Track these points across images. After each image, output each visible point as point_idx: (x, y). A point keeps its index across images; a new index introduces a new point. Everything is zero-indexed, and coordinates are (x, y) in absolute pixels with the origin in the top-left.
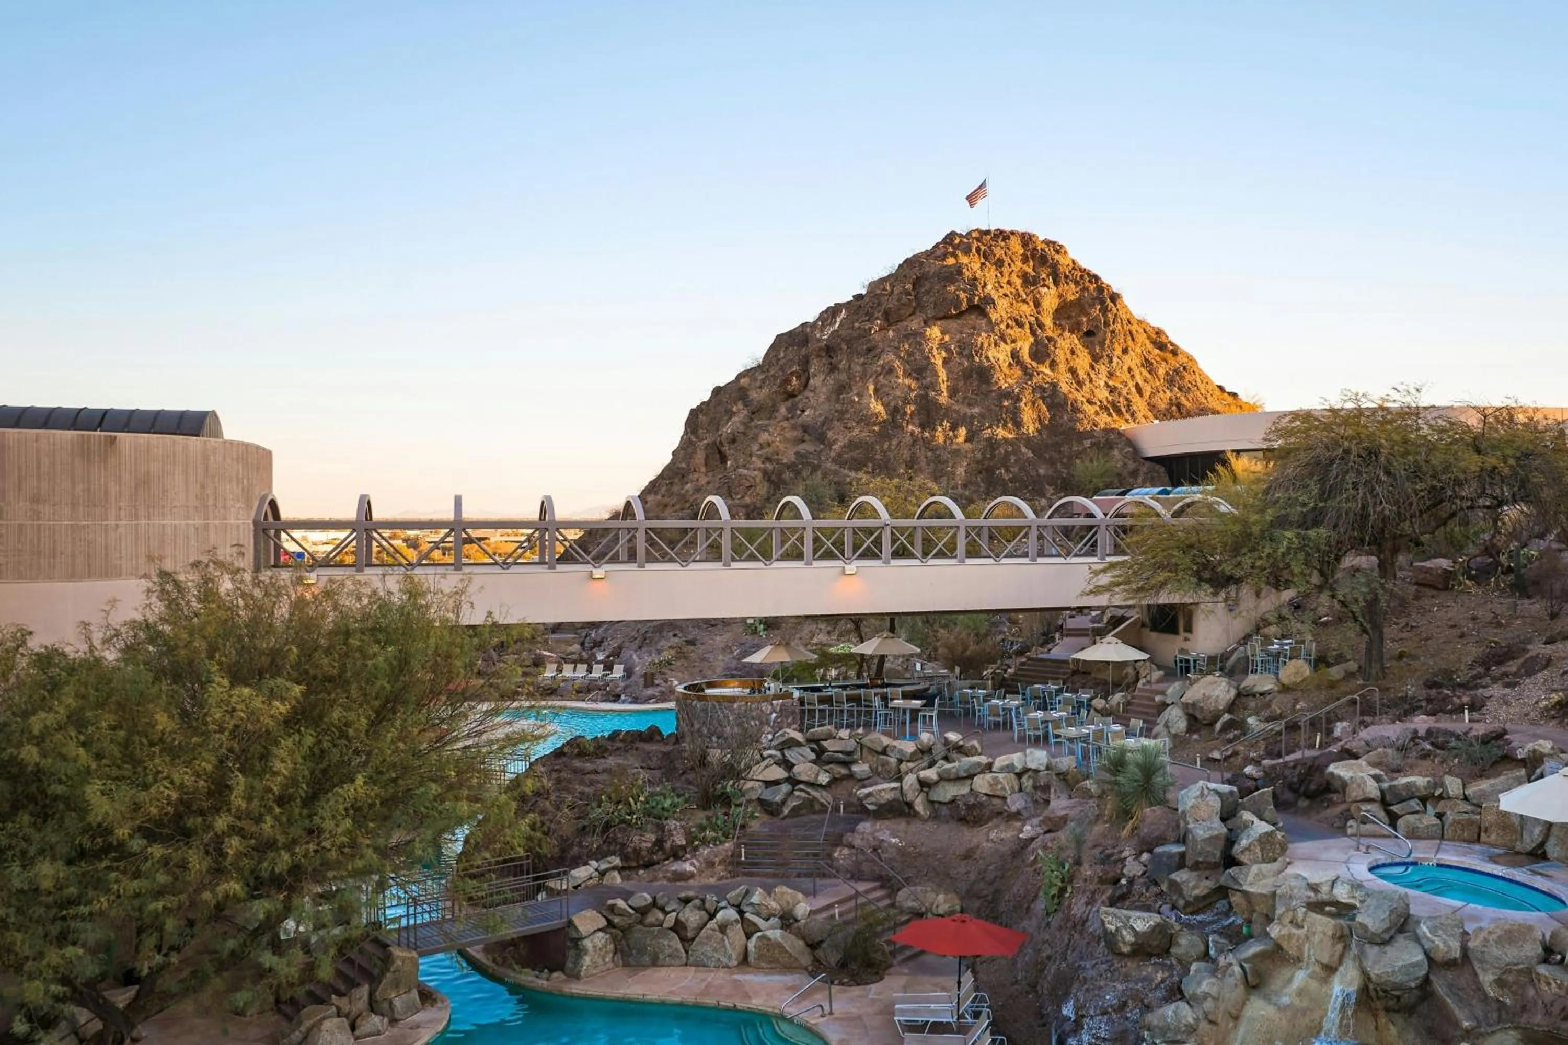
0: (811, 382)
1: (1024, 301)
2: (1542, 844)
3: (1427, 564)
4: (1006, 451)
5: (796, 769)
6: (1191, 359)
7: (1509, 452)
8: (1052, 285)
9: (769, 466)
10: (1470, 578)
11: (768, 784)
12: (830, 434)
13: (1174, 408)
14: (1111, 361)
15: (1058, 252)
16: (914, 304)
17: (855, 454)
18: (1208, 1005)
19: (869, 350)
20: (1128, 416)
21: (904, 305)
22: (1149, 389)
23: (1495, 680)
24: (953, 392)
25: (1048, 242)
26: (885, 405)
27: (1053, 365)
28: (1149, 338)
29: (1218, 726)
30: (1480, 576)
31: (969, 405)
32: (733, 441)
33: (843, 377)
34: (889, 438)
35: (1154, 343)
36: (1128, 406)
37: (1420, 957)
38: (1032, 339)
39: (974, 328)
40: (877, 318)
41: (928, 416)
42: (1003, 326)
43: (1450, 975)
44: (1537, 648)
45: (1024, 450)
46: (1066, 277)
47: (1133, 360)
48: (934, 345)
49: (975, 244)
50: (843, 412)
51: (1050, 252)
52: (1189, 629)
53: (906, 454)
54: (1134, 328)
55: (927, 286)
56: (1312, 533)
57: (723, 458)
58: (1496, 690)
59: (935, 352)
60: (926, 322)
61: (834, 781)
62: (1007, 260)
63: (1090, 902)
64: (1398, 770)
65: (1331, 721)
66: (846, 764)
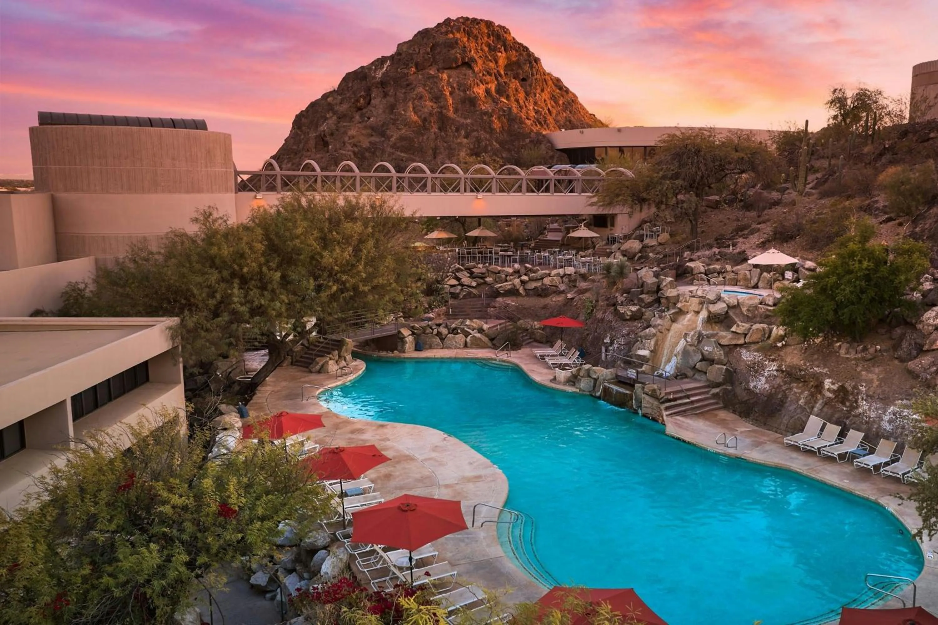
0: (373, 101)
1: (491, 61)
2: (757, 284)
3: (710, 198)
4: (486, 144)
5: (462, 280)
6: (575, 96)
7: (748, 152)
8: (503, 52)
9: (356, 149)
10: (726, 204)
11: (452, 286)
12: (388, 132)
13: (568, 123)
14: (535, 96)
15: (506, 33)
16: (432, 60)
17: (404, 143)
18: (660, 327)
19: (408, 85)
20: (545, 126)
21: (426, 60)
22: (555, 111)
23: (740, 237)
24: (456, 111)
25: (499, 26)
26: (419, 117)
27: (508, 97)
28: (553, 83)
29: (636, 258)
30: (730, 203)
31: (465, 118)
32: (332, 134)
33: (392, 100)
34: (423, 135)
35: (556, 86)
36: (545, 121)
37: (725, 305)
38: (496, 82)
39: (465, 75)
40: (412, 67)
41: (443, 123)
42: (481, 75)
43: (734, 310)
44: (754, 226)
45: (495, 143)
46: (511, 47)
47: (546, 95)
48: (444, 83)
49: (463, 26)
50: (395, 120)
51: (501, 32)
52: (613, 225)
53: (432, 145)
54: (547, 77)
55: (439, 49)
56: (676, 182)
57: (326, 144)
58: (741, 240)
59: (445, 88)
60: (438, 70)
61: (478, 285)
62: (480, 36)
63: (604, 312)
64: (710, 265)
65: (683, 252)
66: (482, 278)
